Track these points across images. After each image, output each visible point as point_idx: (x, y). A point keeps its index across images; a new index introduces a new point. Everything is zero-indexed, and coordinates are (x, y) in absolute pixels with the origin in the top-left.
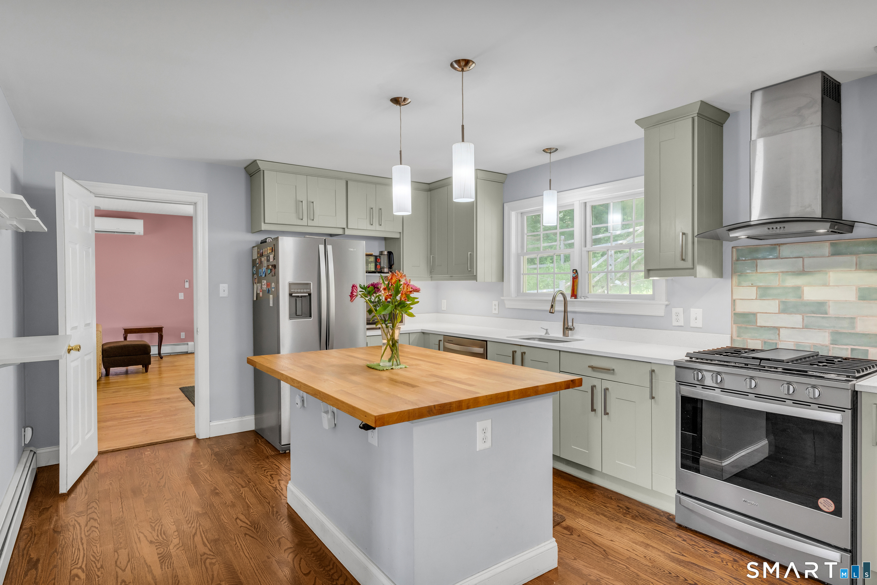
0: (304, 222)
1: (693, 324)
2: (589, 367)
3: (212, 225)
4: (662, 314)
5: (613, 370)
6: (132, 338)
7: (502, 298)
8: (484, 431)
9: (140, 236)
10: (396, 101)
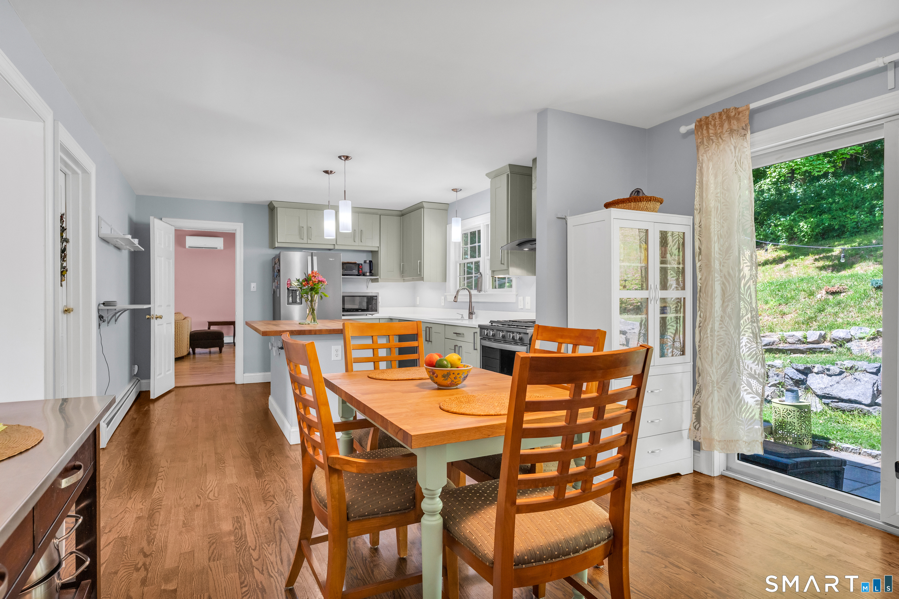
0: (305, 241)
1: (527, 307)
2: (454, 333)
3: (246, 244)
4: (514, 301)
5: (464, 334)
6: (213, 328)
7: (445, 294)
8: (337, 351)
9: (222, 250)
10: (326, 172)
